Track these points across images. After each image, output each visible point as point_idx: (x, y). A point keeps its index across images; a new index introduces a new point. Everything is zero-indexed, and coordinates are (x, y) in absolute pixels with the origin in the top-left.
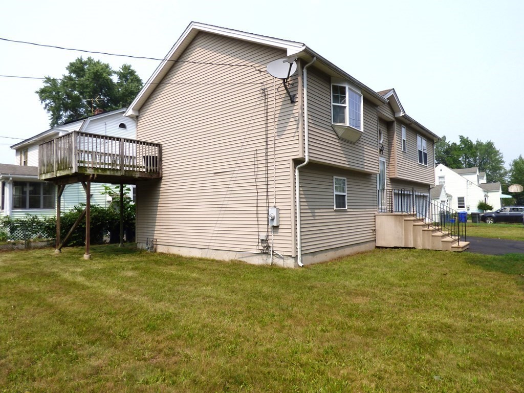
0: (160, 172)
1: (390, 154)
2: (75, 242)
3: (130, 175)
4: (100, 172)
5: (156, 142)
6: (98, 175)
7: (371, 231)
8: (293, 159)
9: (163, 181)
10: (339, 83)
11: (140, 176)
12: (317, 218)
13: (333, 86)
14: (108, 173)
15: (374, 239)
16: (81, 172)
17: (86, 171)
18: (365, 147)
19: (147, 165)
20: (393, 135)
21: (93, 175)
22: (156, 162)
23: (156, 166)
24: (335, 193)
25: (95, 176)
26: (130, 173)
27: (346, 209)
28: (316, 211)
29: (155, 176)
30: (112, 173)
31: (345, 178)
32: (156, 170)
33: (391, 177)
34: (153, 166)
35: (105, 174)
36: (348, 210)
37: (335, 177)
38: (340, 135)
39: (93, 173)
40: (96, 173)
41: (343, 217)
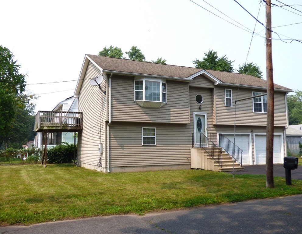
0: (82, 126)
1: (213, 109)
2: (57, 161)
3: (65, 129)
4: (50, 128)
5: (81, 112)
6: (49, 129)
7: (186, 159)
8: (105, 121)
9: (83, 130)
10: (139, 79)
11: (71, 129)
12: (125, 149)
13: (135, 81)
14: (54, 128)
15: (189, 163)
16: (42, 128)
17: (44, 128)
18: (171, 109)
19: (76, 123)
20: (214, 97)
21: (47, 129)
22: (79, 121)
23: (80, 123)
24: (143, 136)
25: (48, 130)
26: (65, 128)
27: (155, 145)
28: (125, 146)
29: (79, 128)
30: (56, 128)
31: (155, 128)
32: (79, 125)
33: (214, 124)
34: (78, 123)
35: (53, 129)
36: (157, 146)
37: (143, 128)
38: (142, 106)
39: (47, 128)
40: (48, 128)
41: (152, 149)
